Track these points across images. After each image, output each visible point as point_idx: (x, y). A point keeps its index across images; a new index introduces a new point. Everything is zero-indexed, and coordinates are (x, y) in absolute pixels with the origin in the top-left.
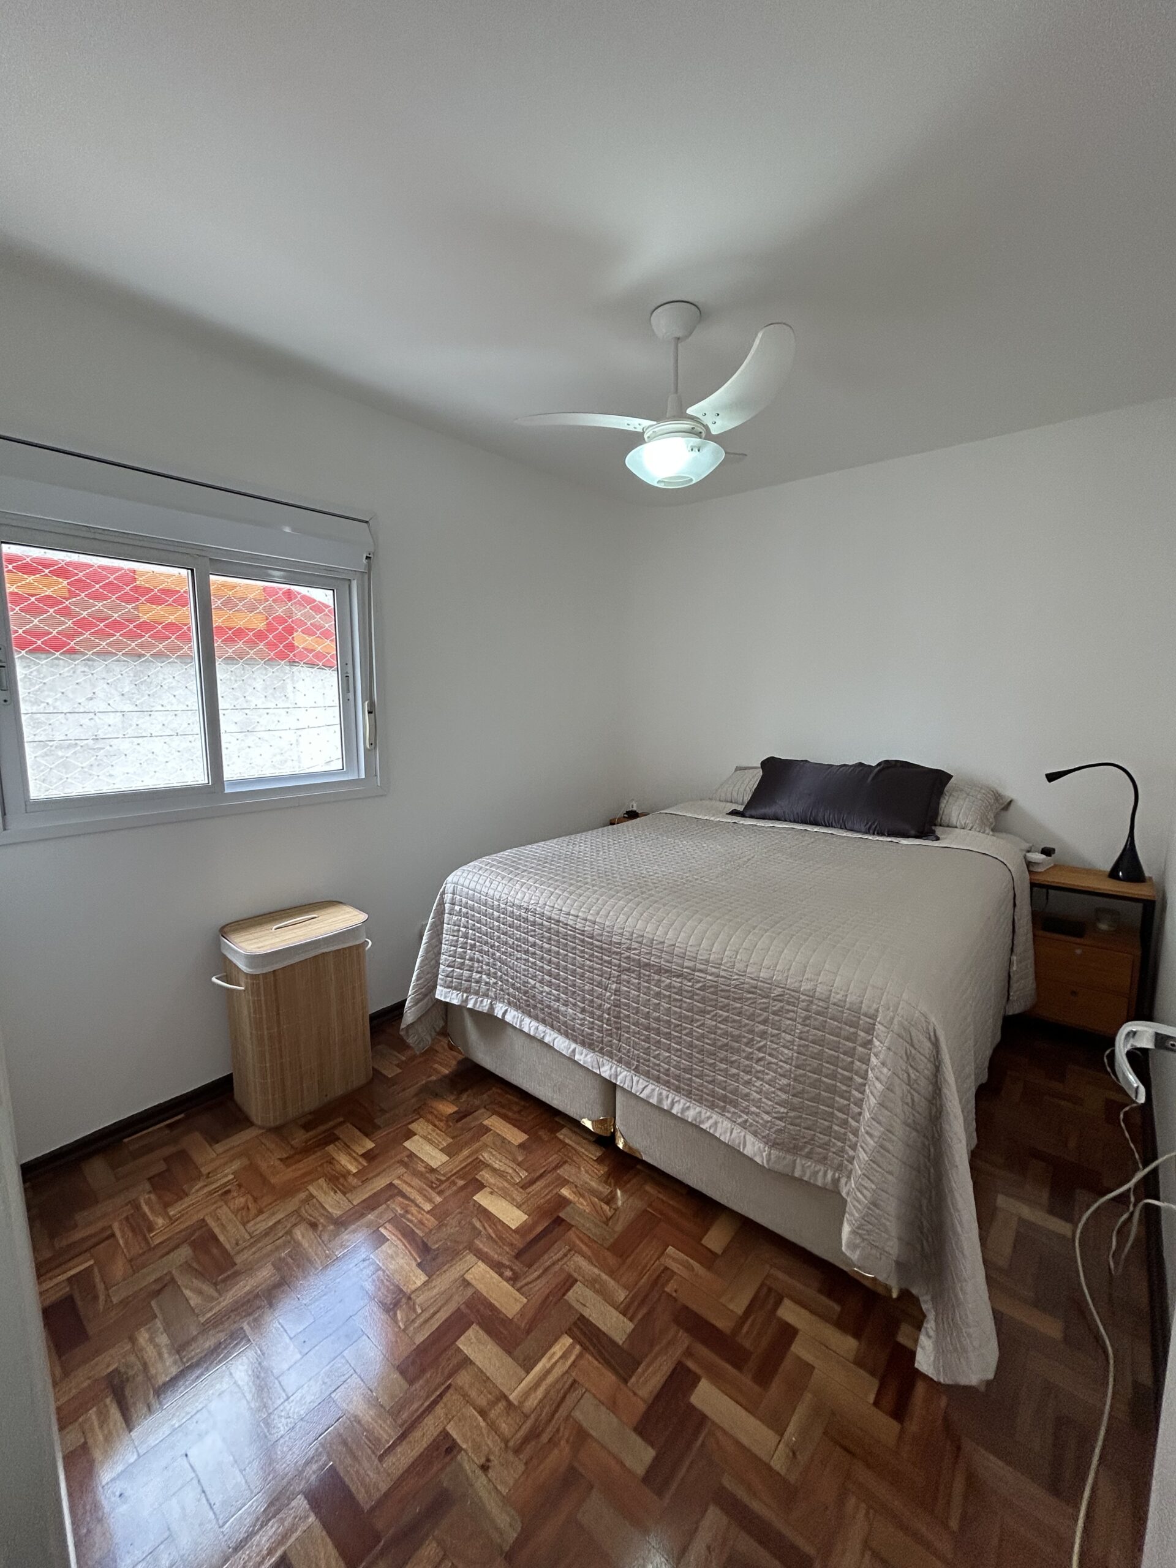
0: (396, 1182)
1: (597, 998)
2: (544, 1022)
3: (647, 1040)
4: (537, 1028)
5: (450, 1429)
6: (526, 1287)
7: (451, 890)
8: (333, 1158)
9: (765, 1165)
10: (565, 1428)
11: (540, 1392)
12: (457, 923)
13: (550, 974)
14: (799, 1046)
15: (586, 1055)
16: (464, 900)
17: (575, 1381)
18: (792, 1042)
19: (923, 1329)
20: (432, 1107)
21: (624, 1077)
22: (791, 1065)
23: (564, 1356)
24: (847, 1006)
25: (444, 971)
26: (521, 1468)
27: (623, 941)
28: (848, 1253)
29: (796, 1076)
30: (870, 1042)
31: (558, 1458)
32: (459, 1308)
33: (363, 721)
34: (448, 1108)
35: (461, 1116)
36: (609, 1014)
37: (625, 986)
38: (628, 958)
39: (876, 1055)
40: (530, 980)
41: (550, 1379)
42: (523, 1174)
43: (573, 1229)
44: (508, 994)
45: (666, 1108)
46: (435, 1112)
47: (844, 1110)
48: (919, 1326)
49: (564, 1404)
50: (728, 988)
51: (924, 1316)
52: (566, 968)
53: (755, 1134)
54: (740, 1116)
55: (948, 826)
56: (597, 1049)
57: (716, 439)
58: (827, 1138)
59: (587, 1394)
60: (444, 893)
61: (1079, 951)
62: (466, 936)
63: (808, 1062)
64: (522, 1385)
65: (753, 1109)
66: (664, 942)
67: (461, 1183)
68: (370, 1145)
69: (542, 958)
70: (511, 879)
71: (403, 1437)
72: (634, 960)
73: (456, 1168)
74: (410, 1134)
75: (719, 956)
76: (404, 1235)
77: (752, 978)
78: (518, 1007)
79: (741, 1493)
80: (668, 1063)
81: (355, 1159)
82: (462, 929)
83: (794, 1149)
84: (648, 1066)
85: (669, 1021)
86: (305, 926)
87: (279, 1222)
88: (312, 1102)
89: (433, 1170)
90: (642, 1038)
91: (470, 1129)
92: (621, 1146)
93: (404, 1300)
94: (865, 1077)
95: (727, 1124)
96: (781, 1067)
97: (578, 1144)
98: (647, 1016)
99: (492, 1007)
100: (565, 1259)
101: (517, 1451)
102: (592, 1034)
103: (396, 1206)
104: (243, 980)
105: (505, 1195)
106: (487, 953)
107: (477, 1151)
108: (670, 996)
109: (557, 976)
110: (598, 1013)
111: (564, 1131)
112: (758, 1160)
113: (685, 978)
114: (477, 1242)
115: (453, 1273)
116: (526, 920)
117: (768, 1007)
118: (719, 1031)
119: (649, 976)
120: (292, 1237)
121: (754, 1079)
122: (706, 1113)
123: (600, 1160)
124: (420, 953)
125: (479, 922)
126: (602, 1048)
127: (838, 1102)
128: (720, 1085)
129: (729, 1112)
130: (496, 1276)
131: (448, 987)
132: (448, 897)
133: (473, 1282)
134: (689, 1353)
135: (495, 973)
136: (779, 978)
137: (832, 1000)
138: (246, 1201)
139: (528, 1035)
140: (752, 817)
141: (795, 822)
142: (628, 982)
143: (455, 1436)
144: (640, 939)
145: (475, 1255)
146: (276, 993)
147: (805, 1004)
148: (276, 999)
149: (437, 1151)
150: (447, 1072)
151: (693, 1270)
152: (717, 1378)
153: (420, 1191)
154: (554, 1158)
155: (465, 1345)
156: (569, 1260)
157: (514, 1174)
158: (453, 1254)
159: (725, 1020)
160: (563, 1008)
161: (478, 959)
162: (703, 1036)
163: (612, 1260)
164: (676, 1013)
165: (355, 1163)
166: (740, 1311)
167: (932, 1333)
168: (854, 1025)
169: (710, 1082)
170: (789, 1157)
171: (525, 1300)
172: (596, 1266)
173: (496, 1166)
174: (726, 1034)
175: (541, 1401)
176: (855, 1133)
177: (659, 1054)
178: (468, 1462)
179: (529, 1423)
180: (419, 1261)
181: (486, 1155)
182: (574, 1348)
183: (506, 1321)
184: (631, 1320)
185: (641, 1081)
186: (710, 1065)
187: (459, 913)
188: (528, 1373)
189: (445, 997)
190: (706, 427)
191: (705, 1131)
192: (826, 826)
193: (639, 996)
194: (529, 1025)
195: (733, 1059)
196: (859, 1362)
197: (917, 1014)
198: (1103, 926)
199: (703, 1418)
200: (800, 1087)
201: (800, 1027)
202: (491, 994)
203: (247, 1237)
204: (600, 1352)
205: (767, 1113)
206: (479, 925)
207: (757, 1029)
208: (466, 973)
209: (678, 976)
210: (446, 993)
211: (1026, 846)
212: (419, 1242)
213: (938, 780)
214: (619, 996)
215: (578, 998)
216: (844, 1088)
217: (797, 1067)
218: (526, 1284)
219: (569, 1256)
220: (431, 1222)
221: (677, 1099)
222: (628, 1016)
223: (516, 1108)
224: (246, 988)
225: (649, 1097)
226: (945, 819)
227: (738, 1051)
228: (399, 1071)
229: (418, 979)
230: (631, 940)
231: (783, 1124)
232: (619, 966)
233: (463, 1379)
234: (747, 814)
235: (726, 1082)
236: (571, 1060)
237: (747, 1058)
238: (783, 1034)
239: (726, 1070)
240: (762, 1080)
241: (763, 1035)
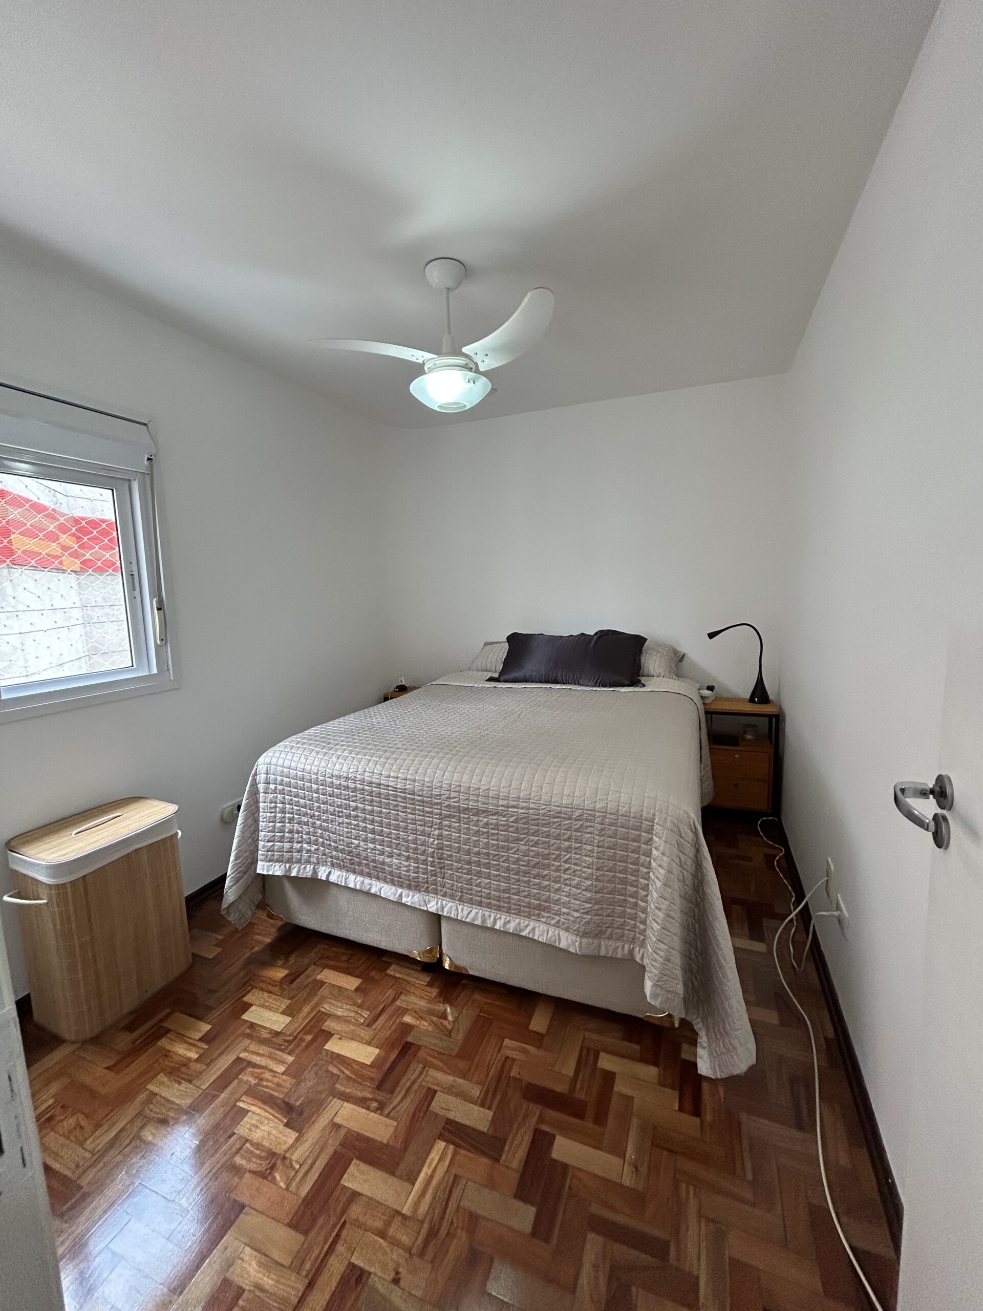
0: (242, 1055)
1: (421, 845)
2: (369, 875)
3: (469, 872)
4: (363, 882)
5: (354, 1260)
6: (394, 1112)
7: (264, 771)
8: (169, 1051)
9: (578, 952)
10: (458, 1219)
11: (429, 1196)
12: (274, 800)
13: (373, 832)
14: (598, 852)
15: (413, 896)
16: (279, 778)
17: (456, 1176)
18: (592, 851)
19: (698, 1044)
20: (263, 976)
21: (449, 908)
22: (592, 869)
23: (441, 1159)
24: (632, 815)
25: (264, 847)
26: (429, 1267)
27: (443, 792)
28: (652, 1003)
29: (597, 877)
30: (651, 839)
31: (458, 1246)
32: (336, 1152)
33: (152, 618)
34: (279, 973)
35: (291, 979)
36: (433, 857)
37: (447, 830)
38: (449, 806)
39: (656, 848)
40: (354, 841)
41: (434, 1183)
42: (366, 1014)
43: (422, 1048)
44: (331, 857)
45: (489, 926)
46: (265, 979)
47: (635, 895)
48: (694, 1043)
49: (452, 1199)
50: (537, 817)
51: (697, 1034)
52: (389, 824)
53: (567, 930)
54: (553, 919)
55: (648, 676)
56: (422, 890)
57: (485, 374)
58: (623, 920)
59: (469, 1183)
60: (256, 774)
61: (737, 756)
62: (283, 811)
63: (605, 864)
64: (411, 1198)
65: (564, 910)
66: (479, 788)
67: (309, 1038)
68: (205, 1027)
69: (365, 819)
70: (326, 753)
71: (310, 1286)
72: (454, 807)
73: (300, 1026)
74: (247, 1007)
75: (528, 792)
76: (264, 1102)
77: (556, 806)
78: (341, 867)
79: (607, 1214)
80: (489, 888)
81: (194, 1045)
82: (278, 805)
83: (598, 934)
84: (471, 894)
85: (488, 853)
86: (110, 825)
87: (122, 1130)
88: (130, 1001)
89: (277, 1034)
90: (464, 871)
91: (306, 986)
92: (447, 967)
93: (279, 1162)
94: (649, 867)
95: (543, 927)
96: (585, 872)
97: (408, 975)
98: (468, 853)
99: (315, 872)
100: (423, 1076)
101: (422, 1254)
102: (418, 877)
103: (248, 1078)
104: (43, 892)
105: (353, 1037)
106: (306, 824)
107: (317, 1005)
108: (488, 832)
109: (381, 833)
110: (422, 858)
111: (393, 967)
112: (572, 950)
113: (500, 815)
114: (338, 1086)
115: (323, 1121)
116: (347, 788)
117: (571, 827)
118: (532, 853)
119: (468, 818)
120: (141, 1140)
121: (563, 886)
122: (524, 922)
123: (430, 984)
124: (237, 834)
125: (297, 796)
126: (427, 888)
127: (629, 890)
128: (535, 897)
129: (543, 917)
130: (363, 1110)
131: (270, 861)
132: (261, 778)
133: (344, 1123)
134: (541, 1120)
135: (316, 841)
136: (578, 803)
137: (621, 812)
138: (77, 1119)
139: (354, 890)
140: (506, 681)
141: (541, 682)
142: (450, 827)
143: (361, 1265)
144: (457, 789)
145: (339, 1098)
146: (87, 898)
147: (600, 819)
148: (87, 905)
149: (278, 1015)
150: (268, 940)
151: (529, 1052)
152: (567, 1131)
153: (271, 1057)
154: (390, 993)
155: (349, 1181)
156: (426, 1076)
157: (357, 1016)
158: (315, 1105)
159: (536, 844)
160: (388, 860)
161: (297, 830)
162: (518, 859)
163: (462, 1064)
164: (493, 845)
165: (195, 1049)
166: (571, 1073)
167: (705, 1045)
168: (638, 828)
169: (525, 897)
170: (596, 941)
171: (395, 1123)
172: (450, 1074)
173: (339, 1013)
174: (538, 854)
175: (431, 1205)
176: (644, 911)
177: (480, 882)
178: (380, 1279)
179: (426, 1225)
180: (286, 1121)
181: (326, 1006)
182: (448, 1148)
183: (382, 1147)
184: (489, 1108)
185: (465, 908)
186: (525, 882)
187: (275, 791)
188: (414, 1184)
189: (268, 871)
190: (476, 364)
191: (525, 937)
192: (564, 683)
193: (460, 837)
194: (353, 881)
195: (544, 873)
196: (662, 1084)
197: (681, 812)
198: (749, 737)
199: (565, 1167)
200: (600, 885)
201: (597, 837)
202: (314, 860)
203: (88, 1155)
204: (472, 1145)
205: (577, 911)
206: (297, 799)
207: (563, 846)
208: (287, 845)
209: (494, 815)
210: (268, 867)
211: (698, 686)
212: (283, 1105)
213: (638, 642)
214: (441, 840)
215: (403, 848)
216: (633, 878)
217: (598, 869)
218: (394, 1108)
219: (425, 1073)
220: (288, 1081)
221: (498, 916)
222: (451, 856)
223: (344, 958)
224: (50, 899)
225: (474, 919)
226: (646, 672)
227: (548, 867)
228: (220, 950)
229: (237, 858)
230: (450, 790)
231: (590, 917)
232: (441, 814)
233: (355, 1211)
234: (502, 679)
235: (539, 893)
236: (399, 904)
237: (556, 871)
238: (584, 846)
239: (539, 884)
240: (570, 885)
241: (568, 849)
